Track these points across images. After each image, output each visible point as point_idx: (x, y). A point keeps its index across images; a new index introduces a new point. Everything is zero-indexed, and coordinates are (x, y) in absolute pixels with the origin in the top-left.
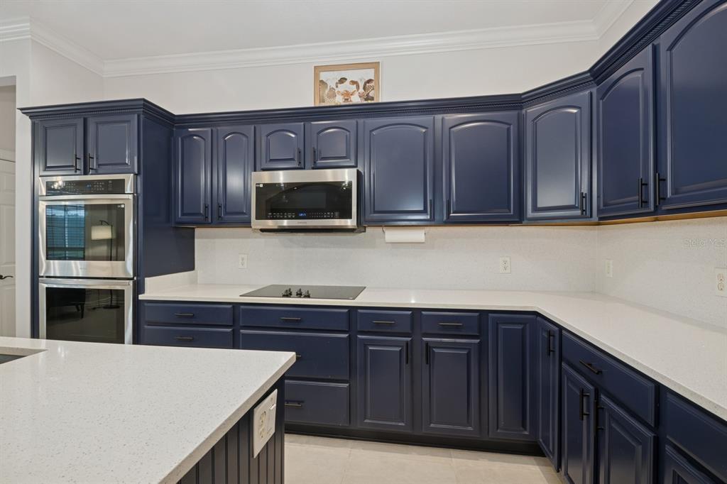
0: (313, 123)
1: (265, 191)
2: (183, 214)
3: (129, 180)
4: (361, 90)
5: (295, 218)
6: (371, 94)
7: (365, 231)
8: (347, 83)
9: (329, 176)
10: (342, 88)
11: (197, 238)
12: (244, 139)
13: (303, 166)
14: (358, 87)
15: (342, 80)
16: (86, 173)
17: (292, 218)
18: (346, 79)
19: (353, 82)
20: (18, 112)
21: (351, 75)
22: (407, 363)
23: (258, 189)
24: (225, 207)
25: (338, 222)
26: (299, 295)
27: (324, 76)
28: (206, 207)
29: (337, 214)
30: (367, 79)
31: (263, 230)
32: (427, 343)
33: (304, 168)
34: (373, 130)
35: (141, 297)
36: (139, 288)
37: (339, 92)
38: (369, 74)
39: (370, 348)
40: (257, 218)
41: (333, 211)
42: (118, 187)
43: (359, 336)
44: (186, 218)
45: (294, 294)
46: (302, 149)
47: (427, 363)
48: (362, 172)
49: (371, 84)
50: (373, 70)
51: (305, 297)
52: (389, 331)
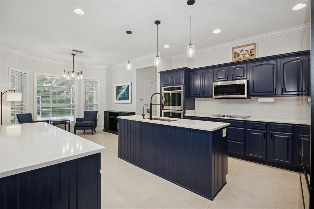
0: (232, 67)
1: (217, 88)
2: (193, 94)
3: (182, 87)
4: (249, 53)
5: (226, 95)
6: (253, 54)
7: (251, 98)
8: (244, 51)
9: (237, 82)
10: (242, 53)
11: (196, 101)
12: (210, 73)
13: (228, 79)
14: (248, 52)
15: (242, 51)
16: (172, 86)
17: (225, 95)
18: (243, 50)
19: (246, 51)
20: (158, 73)
21: (245, 48)
22: (264, 138)
23: (214, 87)
24: (205, 92)
25: (241, 96)
26: (228, 116)
27: (235, 50)
28: (199, 92)
29: (240, 93)
30: (251, 49)
31: (216, 99)
32: (272, 133)
33: (229, 80)
34: (253, 67)
35: (185, 115)
36: (184, 113)
37: (241, 54)
38: (253, 47)
39: (251, 133)
40: (214, 95)
41: (239, 93)
42: (180, 88)
43: (247, 129)
44: (194, 96)
45: (226, 116)
46: (228, 74)
47: (272, 139)
48: (249, 80)
49: (253, 50)
50: (254, 46)
51: (230, 117)
52: (258, 128)
